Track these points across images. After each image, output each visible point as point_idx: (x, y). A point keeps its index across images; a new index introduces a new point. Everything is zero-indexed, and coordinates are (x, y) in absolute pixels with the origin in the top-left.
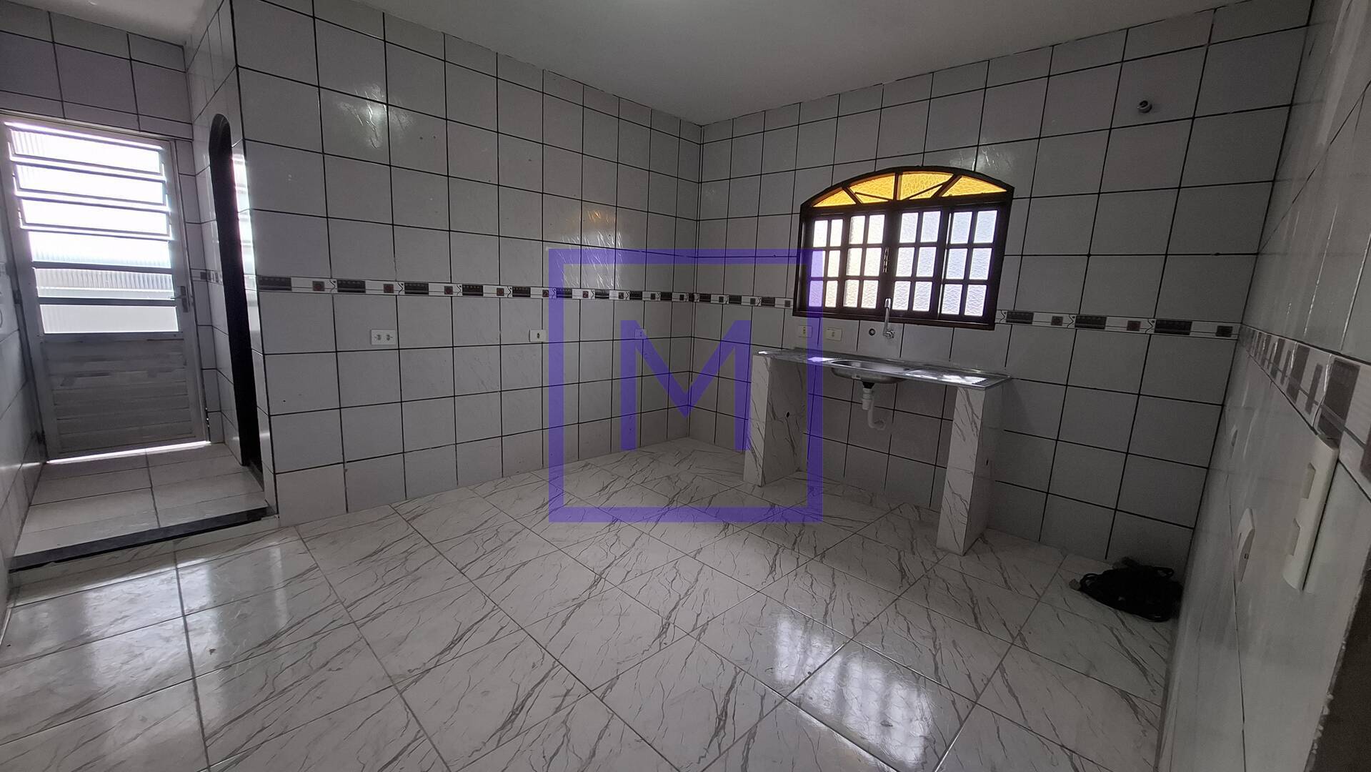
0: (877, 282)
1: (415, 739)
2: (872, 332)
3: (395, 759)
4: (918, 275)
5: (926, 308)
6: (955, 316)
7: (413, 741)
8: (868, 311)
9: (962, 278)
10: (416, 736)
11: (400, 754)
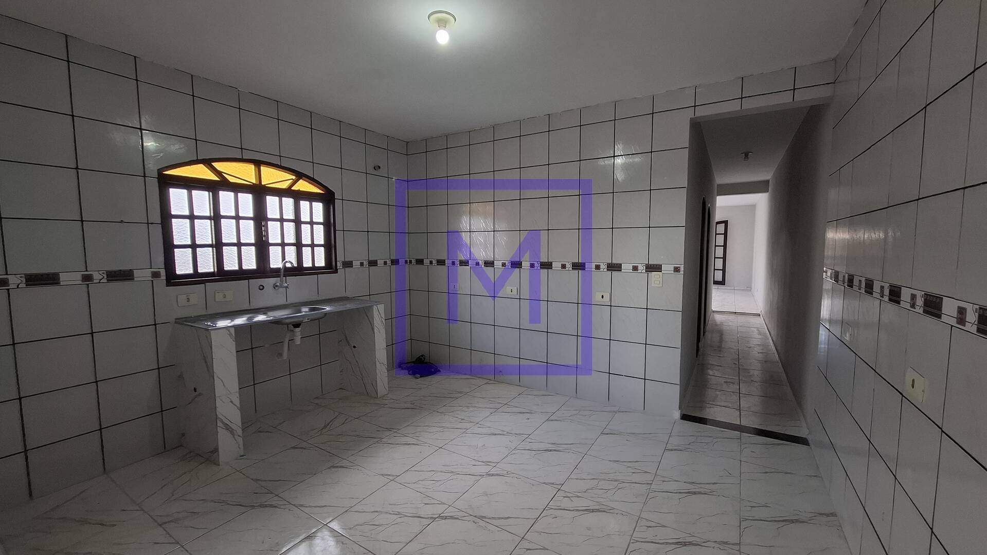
0: (254, 247)
1: (637, 541)
2: (261, 288)
3: (652, 542)
4: (286, 242)
6: (310, 267)
7: (639, 541)
9: (311, 243)
10: (635, 542)
11: (649, 542)
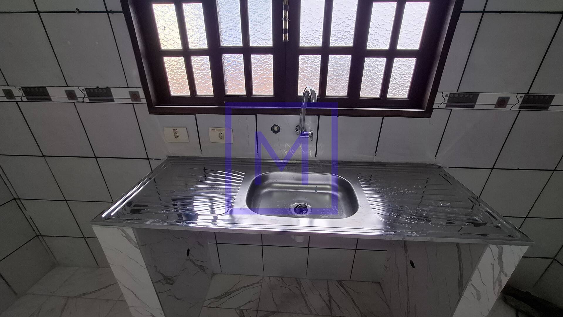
0: (271, 56)
2: (276, 130)
4: (332, 45)
5: (343, 92)
6: (375, 99)
8: (263, 100)
9: (387, 47)
